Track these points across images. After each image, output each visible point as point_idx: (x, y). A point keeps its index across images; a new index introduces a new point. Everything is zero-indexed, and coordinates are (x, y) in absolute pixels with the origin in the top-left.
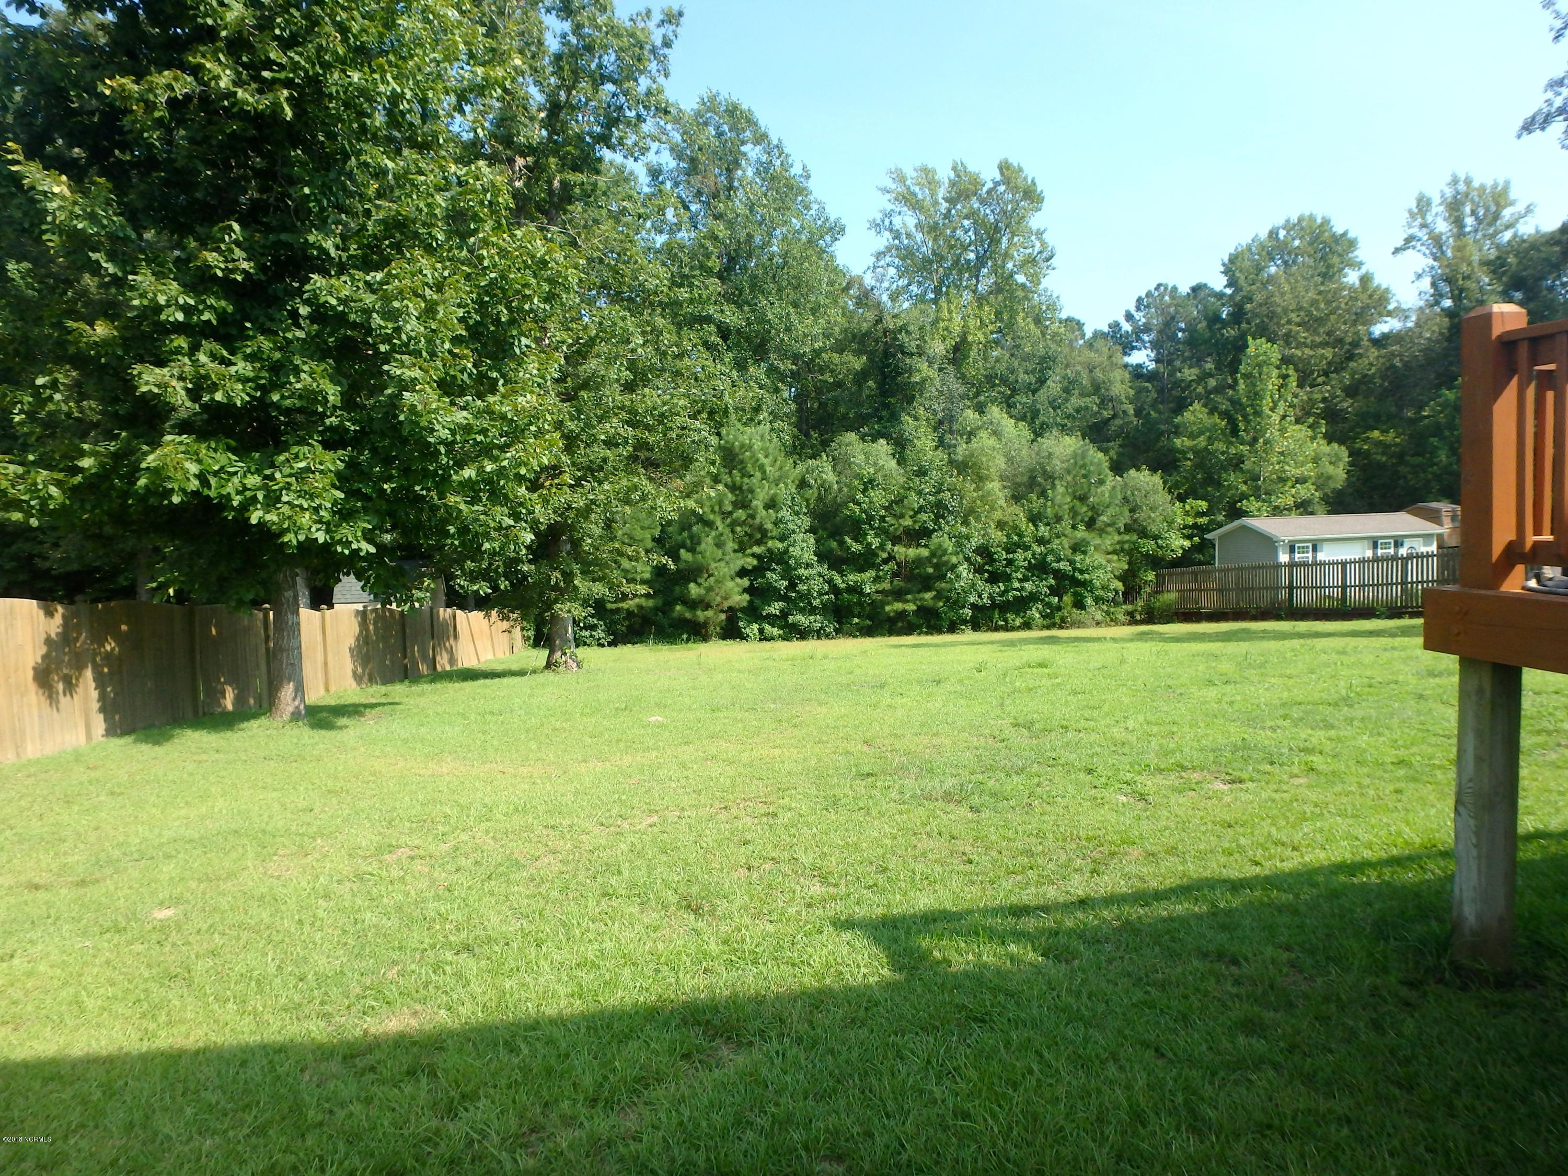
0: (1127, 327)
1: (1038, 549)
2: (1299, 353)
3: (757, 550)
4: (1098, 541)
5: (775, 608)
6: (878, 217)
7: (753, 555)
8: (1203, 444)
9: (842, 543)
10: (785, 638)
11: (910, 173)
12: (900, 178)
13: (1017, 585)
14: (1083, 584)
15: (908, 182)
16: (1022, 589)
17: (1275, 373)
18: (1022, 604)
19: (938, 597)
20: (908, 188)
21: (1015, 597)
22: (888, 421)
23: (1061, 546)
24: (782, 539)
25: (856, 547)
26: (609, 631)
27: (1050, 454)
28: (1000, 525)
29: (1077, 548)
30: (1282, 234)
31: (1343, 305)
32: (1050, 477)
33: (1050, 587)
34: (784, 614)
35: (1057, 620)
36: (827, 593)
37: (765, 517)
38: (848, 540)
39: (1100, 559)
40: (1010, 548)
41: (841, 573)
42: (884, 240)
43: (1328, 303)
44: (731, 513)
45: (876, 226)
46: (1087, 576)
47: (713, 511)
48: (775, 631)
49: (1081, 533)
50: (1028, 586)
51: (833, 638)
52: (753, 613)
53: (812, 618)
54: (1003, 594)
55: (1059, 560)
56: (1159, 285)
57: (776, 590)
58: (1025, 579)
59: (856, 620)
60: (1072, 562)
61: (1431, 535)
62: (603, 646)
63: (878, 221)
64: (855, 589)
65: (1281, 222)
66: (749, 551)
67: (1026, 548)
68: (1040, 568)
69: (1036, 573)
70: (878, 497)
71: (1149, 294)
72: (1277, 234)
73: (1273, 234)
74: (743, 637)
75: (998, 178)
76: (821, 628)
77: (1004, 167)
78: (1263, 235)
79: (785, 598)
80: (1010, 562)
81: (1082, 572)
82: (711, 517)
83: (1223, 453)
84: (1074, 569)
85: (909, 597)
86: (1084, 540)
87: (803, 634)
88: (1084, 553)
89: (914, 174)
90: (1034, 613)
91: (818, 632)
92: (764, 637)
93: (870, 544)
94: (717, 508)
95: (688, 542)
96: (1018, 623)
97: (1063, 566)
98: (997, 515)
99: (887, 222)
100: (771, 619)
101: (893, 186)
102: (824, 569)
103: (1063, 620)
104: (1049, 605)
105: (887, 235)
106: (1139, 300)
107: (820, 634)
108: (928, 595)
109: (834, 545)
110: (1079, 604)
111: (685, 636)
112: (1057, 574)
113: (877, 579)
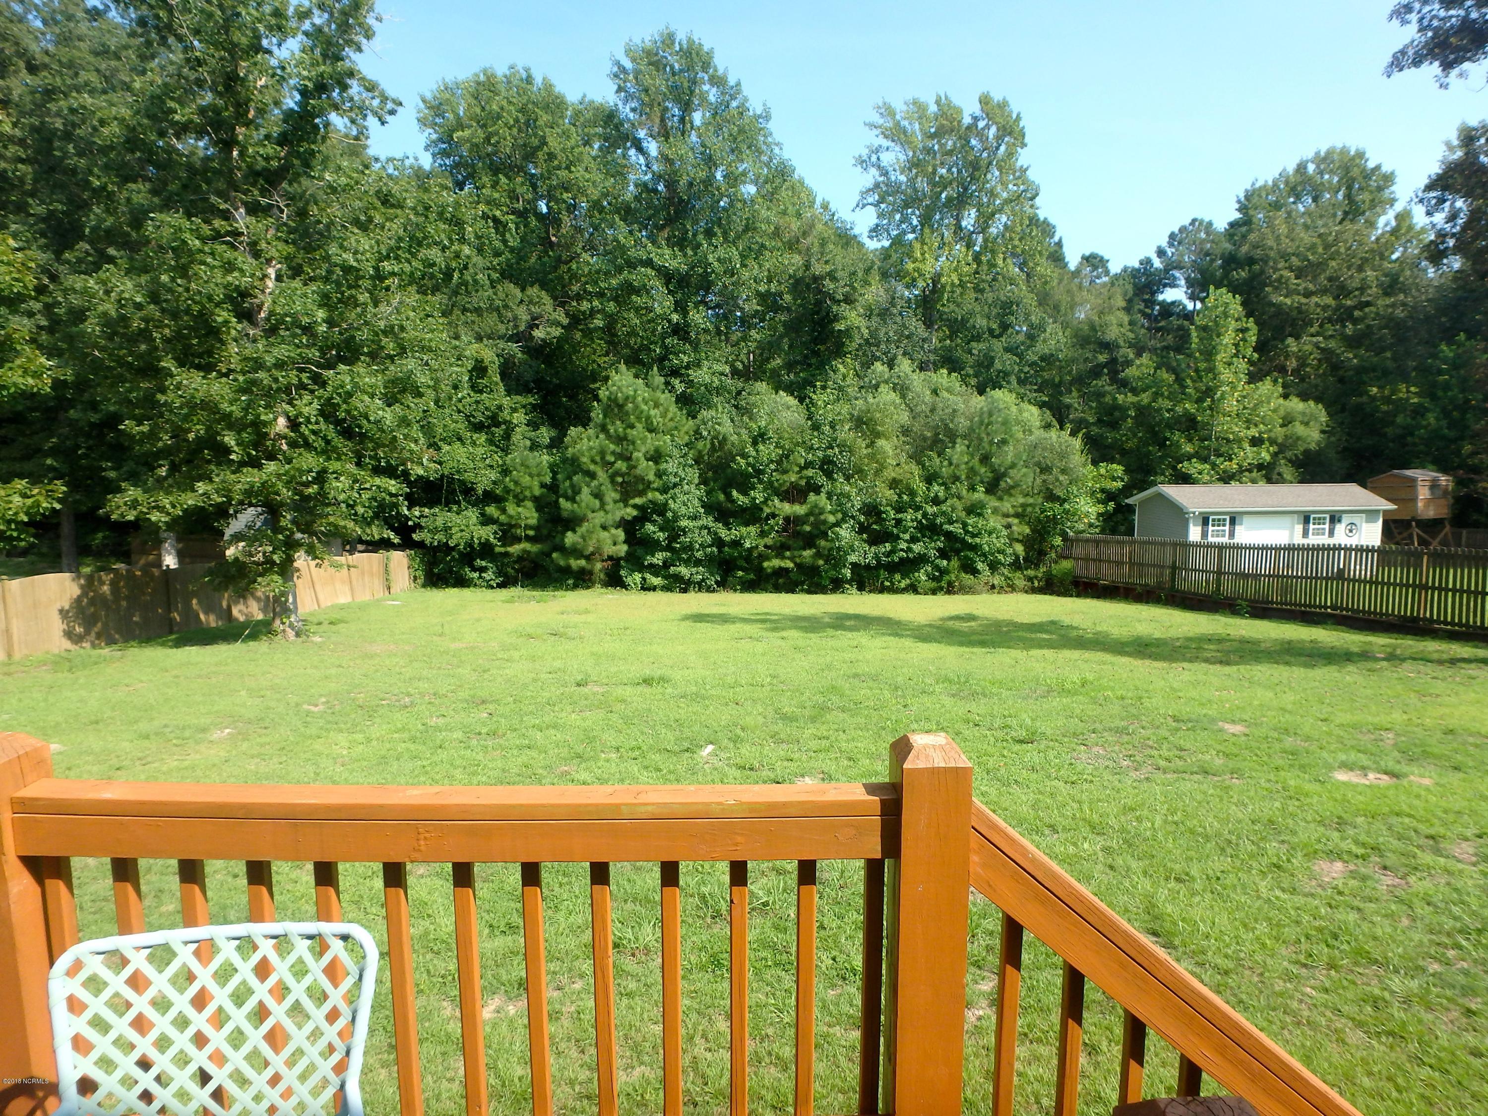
0: (1157, 263)
1: (931, 509)
2: (1288, 301)
3: (638, 501)
4: (996, 503)
5: (658, 558)
6: (865, 152)
7: (635, 506)
8: (1146, 401)
9: (728, 496)
10: (667, 589)
11: (899, 106)
12: (888, 111)
13: (904, 545)
14: (974, 548)
15: (898, 117)
16: (909, 549)
17: (1233, 325)
18: (909, 565)
19: (818, 555)
20: (898, 123)
21: (901, 559)
22: (817, 368)
23: (955, 507)
24: (664, 490)
25: (742, 500)
26: (499, 573)
27: (954, 411)
28: (894, 484)
29: (973, 510)
30: (1311, 168)
31: (1342, 250)
32: (952, 436)
33: (939, 550)
34: (666, 565)
35: (944, 584)
36: (710, 546)
37: (646, 469)
38: (735, 493)
39: (995, 522)
40: (900, 508)
41: (727, 525)
42: (871, 177)
43: (1327, 247)
44: (612, 464)
45: (862, 163)
46: (978, 540)
47: (593, 461)
48: (657, 581)
49: (980, 494)
50: (917, 548)
51: (714, 591)
52: (635, 561)
53: (694, 570)
54: (889, 554)
55: (951, 523)
56: (1194, 221)
57: (658, 542)
58: (913, 540)
59: (740, 573)
60: (965, 525)
61: (1378, 511)
62: (492, 587)
63: (865, 158)
64: (736, 544)
65: (1310, 155)
66: (632, 502)
67: (917, 508)
68: (930, 529)
69: (928, 533)
70: (767, 451)
71: (1183, 229)
72: (1305, 168)
73: (1301, 168)
74: (624, 586)
75: (978, 113)
76: (703, 580)
77: (985, 100)
78: (1291, 168)
79: (669, 548)
80: (898, 522)
81: (974, 536)
82: (592, 467)
83: (1168, 411)
84: (967, 532)
85: (788, 553)
86: (980, 501)
87: (683, 585)
88: (980, 515)
89: (905, 108)
90: (922, 576)
91: (699, 584)
92: (646, 588)
93: (754, 499)
94: (598, 459)
95: (570, 491)
96: (903, 584)
97: (956, 528)
98: (890, 474)
99: (874, 158)
100: (654, 570)
101: (881, 121)
102: (709, 521)
103: (950, 584)
104: (937, 568)
105: (874, 171)
106: (1172, 236)
107: (701, 586)
108: (807, 553)
109: (722, 497)
110: (969, 568)
111: (570, 582)
112: (949, 535)
113: (763, 534)
